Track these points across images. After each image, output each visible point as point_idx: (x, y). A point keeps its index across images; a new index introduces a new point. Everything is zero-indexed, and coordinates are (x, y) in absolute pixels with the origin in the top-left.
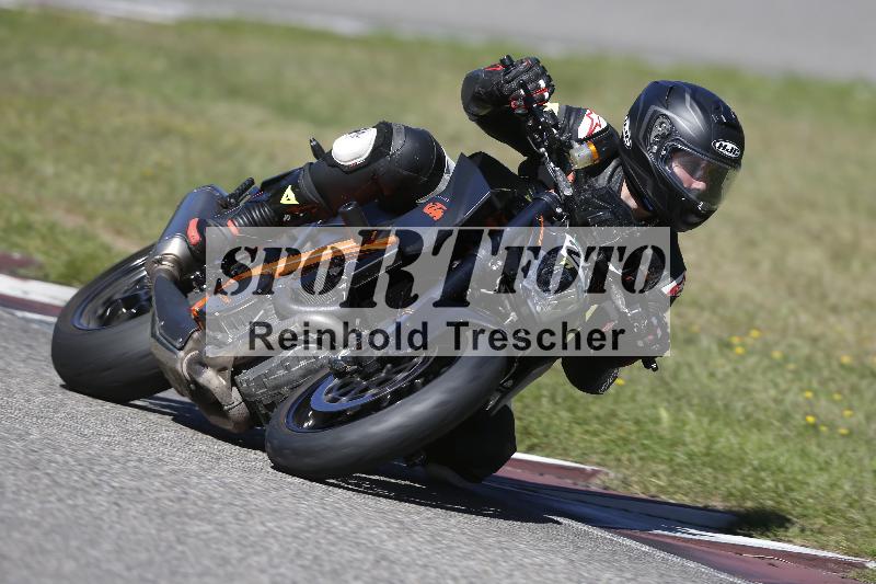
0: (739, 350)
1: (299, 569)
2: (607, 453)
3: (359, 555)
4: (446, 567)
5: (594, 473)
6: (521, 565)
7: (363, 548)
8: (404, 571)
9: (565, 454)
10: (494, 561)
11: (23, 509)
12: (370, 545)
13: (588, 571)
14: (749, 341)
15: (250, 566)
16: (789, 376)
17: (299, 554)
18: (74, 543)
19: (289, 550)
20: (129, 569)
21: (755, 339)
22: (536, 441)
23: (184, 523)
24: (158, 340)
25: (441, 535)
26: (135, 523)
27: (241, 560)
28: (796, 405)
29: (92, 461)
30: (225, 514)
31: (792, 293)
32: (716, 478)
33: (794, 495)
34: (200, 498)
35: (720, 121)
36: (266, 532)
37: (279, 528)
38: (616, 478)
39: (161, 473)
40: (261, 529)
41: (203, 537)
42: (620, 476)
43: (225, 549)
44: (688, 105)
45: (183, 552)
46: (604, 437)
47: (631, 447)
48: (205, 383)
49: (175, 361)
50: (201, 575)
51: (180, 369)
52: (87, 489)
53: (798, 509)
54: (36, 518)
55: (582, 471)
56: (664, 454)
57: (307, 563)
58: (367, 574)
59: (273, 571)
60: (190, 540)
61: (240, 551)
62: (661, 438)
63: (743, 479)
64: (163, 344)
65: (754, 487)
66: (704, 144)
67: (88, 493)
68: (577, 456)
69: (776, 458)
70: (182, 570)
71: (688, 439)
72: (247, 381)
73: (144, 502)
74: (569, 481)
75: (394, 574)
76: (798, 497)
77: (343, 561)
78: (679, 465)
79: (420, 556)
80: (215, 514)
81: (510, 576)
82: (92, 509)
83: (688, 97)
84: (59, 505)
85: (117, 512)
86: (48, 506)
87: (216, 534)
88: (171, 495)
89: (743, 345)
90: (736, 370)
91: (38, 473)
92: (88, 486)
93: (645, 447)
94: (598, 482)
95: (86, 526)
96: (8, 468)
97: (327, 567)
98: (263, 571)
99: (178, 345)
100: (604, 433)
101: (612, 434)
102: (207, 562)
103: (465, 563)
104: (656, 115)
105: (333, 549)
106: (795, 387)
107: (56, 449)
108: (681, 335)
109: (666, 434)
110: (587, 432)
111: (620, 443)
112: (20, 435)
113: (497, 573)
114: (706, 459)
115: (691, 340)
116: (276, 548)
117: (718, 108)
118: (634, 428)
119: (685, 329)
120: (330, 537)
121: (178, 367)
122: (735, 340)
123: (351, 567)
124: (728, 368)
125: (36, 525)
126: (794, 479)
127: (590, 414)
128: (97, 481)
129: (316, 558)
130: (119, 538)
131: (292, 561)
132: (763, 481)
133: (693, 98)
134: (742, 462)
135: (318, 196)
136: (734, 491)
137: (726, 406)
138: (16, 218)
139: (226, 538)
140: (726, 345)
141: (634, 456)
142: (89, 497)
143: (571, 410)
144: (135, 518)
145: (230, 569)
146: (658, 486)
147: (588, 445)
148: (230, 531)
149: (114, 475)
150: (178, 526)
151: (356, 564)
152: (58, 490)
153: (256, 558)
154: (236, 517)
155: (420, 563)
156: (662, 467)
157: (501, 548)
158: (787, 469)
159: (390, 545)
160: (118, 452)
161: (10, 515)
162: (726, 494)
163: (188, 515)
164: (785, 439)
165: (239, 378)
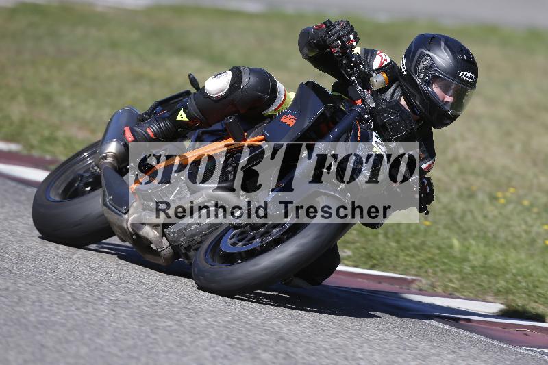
0: (502, 201)
1: (228, 347)
2: (420, 268)
3: (266, 337)
4: (321, 343)
5: (413, 281)
6: (368, 340)
7: (268, 332)
8: (294, 346)
9: (394, 270)
10: (351, 338)
11: (55, 315)
12: (272, 330)
13: (410, 342)
14: (508, 194)
15: (198, 346)
16: (534, 216)
17: (228, 338)
18: (87, 336)
19: (221, 335)
20: (122, 351)
21: (512, 194)
22: (375, 262)
23: (156, 321)
24: (109, 208)
25: (317, 323)
26: (126, 322)
27: (192, 343)
28: (538, 234)
29: (97, 284)
30: (181, 314)
31: (535, 163)
32: (490, 282)
33: (539, 290)
34: (165, 304)
35: (463, 59)
36: (208, 325)
37: (215, 321)
38: (427, 284)
39: (141, 290)
40: (204, 322)
41: (168, 329)
42: (429, 282)
43: (182, 336)
44: (442, 48)
45: (155, 339)
46: (418, 258)
47: (436, 264)
48: (145, 235)
49: (122, 221)
50: (167, 353)
51: (126, 227)
52: (95, 302)
53: (542, 299)
54: (63, 321)
55: (405, 280)
56: (456, 267)
57: (233, 343)
58: (271, 349)
59: (212, 349)
60: (160, 331)
61: (191, 337)
62: (454, 257)
63: (507, 281)
64: (113, 211)
65: (514, 286)
66: (453, 73)
67: (95, 304)
68: (402, 271)
69: (527, 267)
70: (155, 350)
71: (471, 257)
72: (173, 233)
73: (131, 308)
74: (397, 286)
75: (288, 348)
76: (542, 292)
77: (256, 341)
78: (466, 274)
79: (304, 336)
80: (175, 315)
81: (361, 347)
82: (98, 314)
83: (443, 44)
84: (77, 312)
85: (113, 315)
86: (70, 313)
87: (176, 327)
88: (147, 303)
89: (505, 197)
90: (500, 213)
91: (63, 293)
92: (95, 300)
93: (444, 263)
94: (416, 286)
95: (93, 325)
96: (45, 290)
97: (246, 345)
98: (206, 349)
99: (124, 211)
100: (419, 255)
101: (423, 256)
102: (171, 345)
103: (333, 340)
104: (422, 55)
105: (249, 334)
106: (538, 223)
107: (74, 277)
108: (466, 193)
109: (457, 254)
110: (408, 255)
111: (429, 261)
112: (52, 270)
113: (353, 345)
114: (483, 270)
115: (472, 196)
116: (213, 334)
117: (461, 50)
118: (437, 251)
119: (468, 189)
120: (248, 326)
121: (125, 225)
122: (499, 194)
123: (261, 345)
124: (495, 212)
125: (63, 325)
126: (539, 281)
127: (409, 244)
128: (101, 297)
129: (239, 340)
130: (115, 332)
131: (224, 342)
132: (519, 282)
133: (446, 44)
134: (504, 271)
135: (200, 114)
136: (501, 289)
137: (495, 236)
138: (46, 133)
139: (182, 329)
140: (493, 198)
141: (438, 269)
142: (96, 307)
143: (398, 242)
144: (125, 318)
145: (185, 348)
146: (453, 288)
147: (409, 263)
148: (185, 325)
149: (112, 292)
150: (152, 323)
151: (265, 343)
152: (76, 303)
153: (201, 341)
154: (188, 316)
155: (304, 340)
156: (455, 276)
157: (355, 330)
158: (534, 274)
159: (285, 330)
160: (114, 278)
161: (46, 319)
162: (496, 291)
163: (158, 316)
164: (532, 256)
165: (167, 231)
